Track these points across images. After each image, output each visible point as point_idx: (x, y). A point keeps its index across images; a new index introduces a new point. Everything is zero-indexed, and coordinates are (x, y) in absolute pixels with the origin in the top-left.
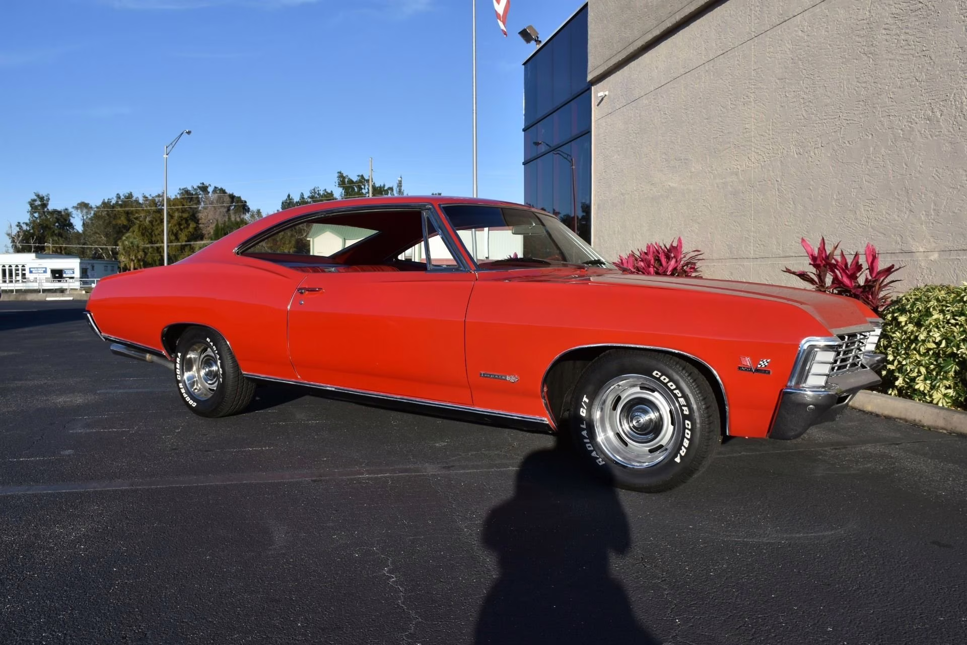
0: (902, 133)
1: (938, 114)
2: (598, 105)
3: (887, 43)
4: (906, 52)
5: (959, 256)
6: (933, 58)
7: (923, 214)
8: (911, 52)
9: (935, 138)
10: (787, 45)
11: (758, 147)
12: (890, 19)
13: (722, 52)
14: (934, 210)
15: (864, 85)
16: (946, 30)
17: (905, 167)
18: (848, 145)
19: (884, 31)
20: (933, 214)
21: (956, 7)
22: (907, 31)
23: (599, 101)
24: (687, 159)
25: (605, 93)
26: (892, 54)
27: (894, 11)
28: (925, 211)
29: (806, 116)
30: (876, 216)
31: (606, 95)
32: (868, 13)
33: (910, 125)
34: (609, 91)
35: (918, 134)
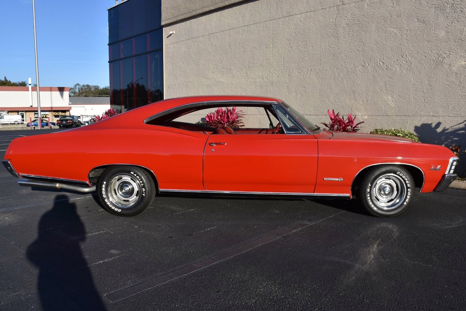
0: (351, 70)
1: (367, 65)
2: (167, 37)
3: (344, 34)
4: (353, 39)
5: (376, 117)
6: (365, 43)
7: (361, 101)
8: (355, 39)
9: (366, 73)
10: (292, 26)
11: (275, 67)
12: (345, 25)
13: (253, 23)
14: (366, 100)
15: (333, 49)
16: (370, 34)
17: (353, 83)
18: (325, 71)
19: (342, 29)
20: (365, 102)
21: (374, 26)
22: (353, 31)
23: (168, 36)
24: (231, 69)
25: (173, 32)
26: (346, 39)
27: (347, 22)
28: (362, 100)
29: (302, 57)
30: (339, 101)
31: (173, 33)
32: (334, 21)
33: (355, 67)
34: (176, 32)
35: (358, 71)
